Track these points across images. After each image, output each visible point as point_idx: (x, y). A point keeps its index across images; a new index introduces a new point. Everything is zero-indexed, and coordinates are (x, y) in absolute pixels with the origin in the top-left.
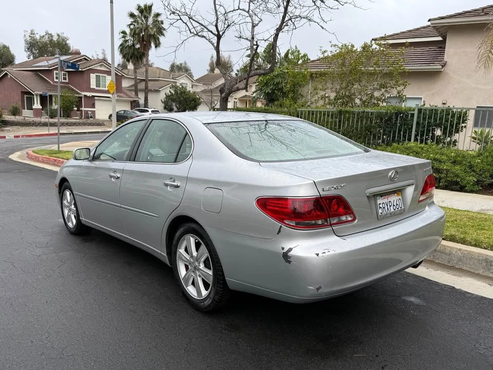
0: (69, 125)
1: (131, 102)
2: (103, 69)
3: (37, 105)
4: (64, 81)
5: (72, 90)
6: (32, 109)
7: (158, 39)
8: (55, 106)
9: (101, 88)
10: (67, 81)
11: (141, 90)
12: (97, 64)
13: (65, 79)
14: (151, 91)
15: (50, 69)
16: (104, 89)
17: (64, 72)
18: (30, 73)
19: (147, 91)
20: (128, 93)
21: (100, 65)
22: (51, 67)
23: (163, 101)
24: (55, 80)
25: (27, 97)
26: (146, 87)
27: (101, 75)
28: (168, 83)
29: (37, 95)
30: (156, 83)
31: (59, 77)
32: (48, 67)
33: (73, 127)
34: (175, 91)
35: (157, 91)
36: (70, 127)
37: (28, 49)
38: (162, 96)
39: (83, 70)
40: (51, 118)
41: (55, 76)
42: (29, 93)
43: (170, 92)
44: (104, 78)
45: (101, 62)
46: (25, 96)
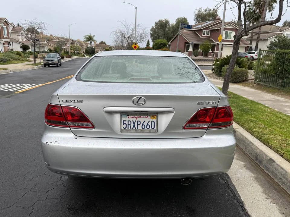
0: (203, 61)
1: (246, 47)
2: (231, 27)
3: (191, 50)
4: (208, 36)
5: (211, 40)
6: (188, 52)
7: (272, 5)
8: (200, 50)
9: (228, 39)
10: (209, 35)
11: (255, 40)
12: (227, 24)
13: (208, 34)
14: (261, 40)
15: (201, 29)
16: (229, 39)
17: (208, 31)
18: (191, 32)
19: (258, 40)
20: (245, 42)
21: (229, 25)
22: (201, 28)
23: (268, 46)
24: (203, 35)
25: (187, 45)
26: (258, 38)
27: (229, 31)
28: (275, 34)
29: (191, 44)
30: (266, 35)
31: (205, 33)
32: (200, 28)
33: (206, 62)
34: (278, 40)
35: (266, 40)
36: (204, 62)
37: (196, 19)
38: (268, 43)
39: (219, 29)
40: (196, 57)
41: (203, 33)
42: (188, 43)
43: (275, 40)
44: (230, 33)
45: (230, 23)
46: (186, 45)
